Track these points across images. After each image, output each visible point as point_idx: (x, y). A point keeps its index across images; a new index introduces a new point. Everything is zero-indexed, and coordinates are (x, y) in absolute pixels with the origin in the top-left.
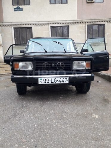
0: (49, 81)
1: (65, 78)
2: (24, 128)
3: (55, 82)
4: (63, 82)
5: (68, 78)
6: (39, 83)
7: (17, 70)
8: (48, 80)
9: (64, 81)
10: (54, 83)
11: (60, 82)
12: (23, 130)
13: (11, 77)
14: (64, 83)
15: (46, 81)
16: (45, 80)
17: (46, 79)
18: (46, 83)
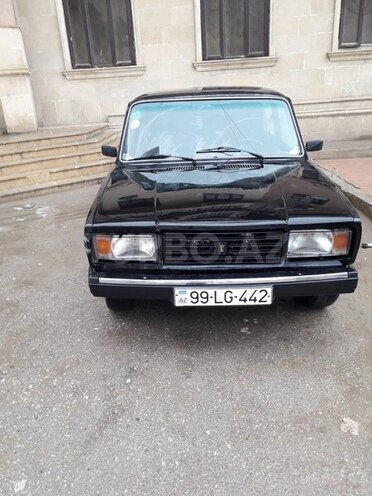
0: (207, 297)
1: (259, 290)
2: (146, 471)
3: (228, 299)
4: (255, 300)
5: (270, 290)
6: (178, 304)
7: (106, 258)
8: (204, 295)
9: (258, 299)
10: (225, 304)
11: (245, 300)
12: (144, 477)
13: (90, 281)
14: (257, 303)
15: (197, 297)
16: (194, 295)
17: (199, 291)
18: (199, 304)
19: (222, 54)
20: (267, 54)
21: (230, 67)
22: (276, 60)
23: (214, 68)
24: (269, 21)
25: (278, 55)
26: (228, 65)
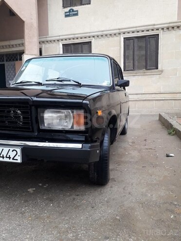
5: (19, 150)
9: (12, 157)
11: (3, 157)
19: (134, 68)
20: (157, 68)
21: (137, 74)
22: (162, 71)
23: (129, 75)
24: (158, 53)
25: (163, 69)
26: (136, 73)
